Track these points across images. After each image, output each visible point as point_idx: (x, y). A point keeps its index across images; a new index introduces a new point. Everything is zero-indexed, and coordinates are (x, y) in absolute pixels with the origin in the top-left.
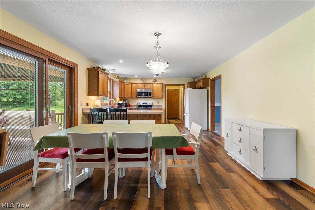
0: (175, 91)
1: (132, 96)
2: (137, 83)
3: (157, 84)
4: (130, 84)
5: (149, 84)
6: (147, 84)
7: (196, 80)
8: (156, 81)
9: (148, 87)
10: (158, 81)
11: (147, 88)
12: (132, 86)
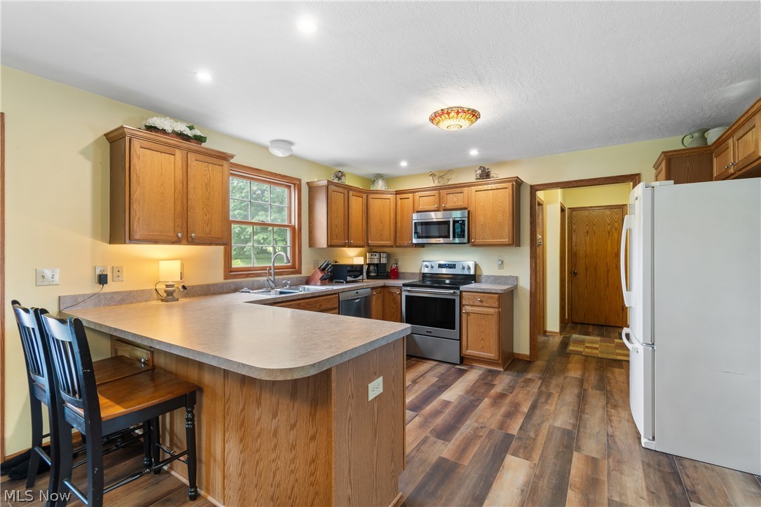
0: (608, 212)
1: (398, 239)
2: (413, 192)
3: (494, 186)
4: (389, 196)
5: (459, 190)
6: (450, 191)
7: (712, 136)
8: (485, 175)
9: (453, 200)
10: (499, 173)
11: (449, 206)
12: (399, 201)
